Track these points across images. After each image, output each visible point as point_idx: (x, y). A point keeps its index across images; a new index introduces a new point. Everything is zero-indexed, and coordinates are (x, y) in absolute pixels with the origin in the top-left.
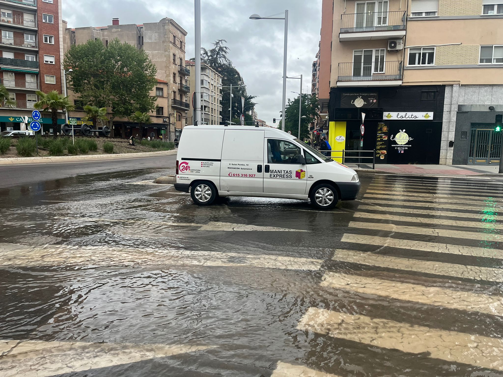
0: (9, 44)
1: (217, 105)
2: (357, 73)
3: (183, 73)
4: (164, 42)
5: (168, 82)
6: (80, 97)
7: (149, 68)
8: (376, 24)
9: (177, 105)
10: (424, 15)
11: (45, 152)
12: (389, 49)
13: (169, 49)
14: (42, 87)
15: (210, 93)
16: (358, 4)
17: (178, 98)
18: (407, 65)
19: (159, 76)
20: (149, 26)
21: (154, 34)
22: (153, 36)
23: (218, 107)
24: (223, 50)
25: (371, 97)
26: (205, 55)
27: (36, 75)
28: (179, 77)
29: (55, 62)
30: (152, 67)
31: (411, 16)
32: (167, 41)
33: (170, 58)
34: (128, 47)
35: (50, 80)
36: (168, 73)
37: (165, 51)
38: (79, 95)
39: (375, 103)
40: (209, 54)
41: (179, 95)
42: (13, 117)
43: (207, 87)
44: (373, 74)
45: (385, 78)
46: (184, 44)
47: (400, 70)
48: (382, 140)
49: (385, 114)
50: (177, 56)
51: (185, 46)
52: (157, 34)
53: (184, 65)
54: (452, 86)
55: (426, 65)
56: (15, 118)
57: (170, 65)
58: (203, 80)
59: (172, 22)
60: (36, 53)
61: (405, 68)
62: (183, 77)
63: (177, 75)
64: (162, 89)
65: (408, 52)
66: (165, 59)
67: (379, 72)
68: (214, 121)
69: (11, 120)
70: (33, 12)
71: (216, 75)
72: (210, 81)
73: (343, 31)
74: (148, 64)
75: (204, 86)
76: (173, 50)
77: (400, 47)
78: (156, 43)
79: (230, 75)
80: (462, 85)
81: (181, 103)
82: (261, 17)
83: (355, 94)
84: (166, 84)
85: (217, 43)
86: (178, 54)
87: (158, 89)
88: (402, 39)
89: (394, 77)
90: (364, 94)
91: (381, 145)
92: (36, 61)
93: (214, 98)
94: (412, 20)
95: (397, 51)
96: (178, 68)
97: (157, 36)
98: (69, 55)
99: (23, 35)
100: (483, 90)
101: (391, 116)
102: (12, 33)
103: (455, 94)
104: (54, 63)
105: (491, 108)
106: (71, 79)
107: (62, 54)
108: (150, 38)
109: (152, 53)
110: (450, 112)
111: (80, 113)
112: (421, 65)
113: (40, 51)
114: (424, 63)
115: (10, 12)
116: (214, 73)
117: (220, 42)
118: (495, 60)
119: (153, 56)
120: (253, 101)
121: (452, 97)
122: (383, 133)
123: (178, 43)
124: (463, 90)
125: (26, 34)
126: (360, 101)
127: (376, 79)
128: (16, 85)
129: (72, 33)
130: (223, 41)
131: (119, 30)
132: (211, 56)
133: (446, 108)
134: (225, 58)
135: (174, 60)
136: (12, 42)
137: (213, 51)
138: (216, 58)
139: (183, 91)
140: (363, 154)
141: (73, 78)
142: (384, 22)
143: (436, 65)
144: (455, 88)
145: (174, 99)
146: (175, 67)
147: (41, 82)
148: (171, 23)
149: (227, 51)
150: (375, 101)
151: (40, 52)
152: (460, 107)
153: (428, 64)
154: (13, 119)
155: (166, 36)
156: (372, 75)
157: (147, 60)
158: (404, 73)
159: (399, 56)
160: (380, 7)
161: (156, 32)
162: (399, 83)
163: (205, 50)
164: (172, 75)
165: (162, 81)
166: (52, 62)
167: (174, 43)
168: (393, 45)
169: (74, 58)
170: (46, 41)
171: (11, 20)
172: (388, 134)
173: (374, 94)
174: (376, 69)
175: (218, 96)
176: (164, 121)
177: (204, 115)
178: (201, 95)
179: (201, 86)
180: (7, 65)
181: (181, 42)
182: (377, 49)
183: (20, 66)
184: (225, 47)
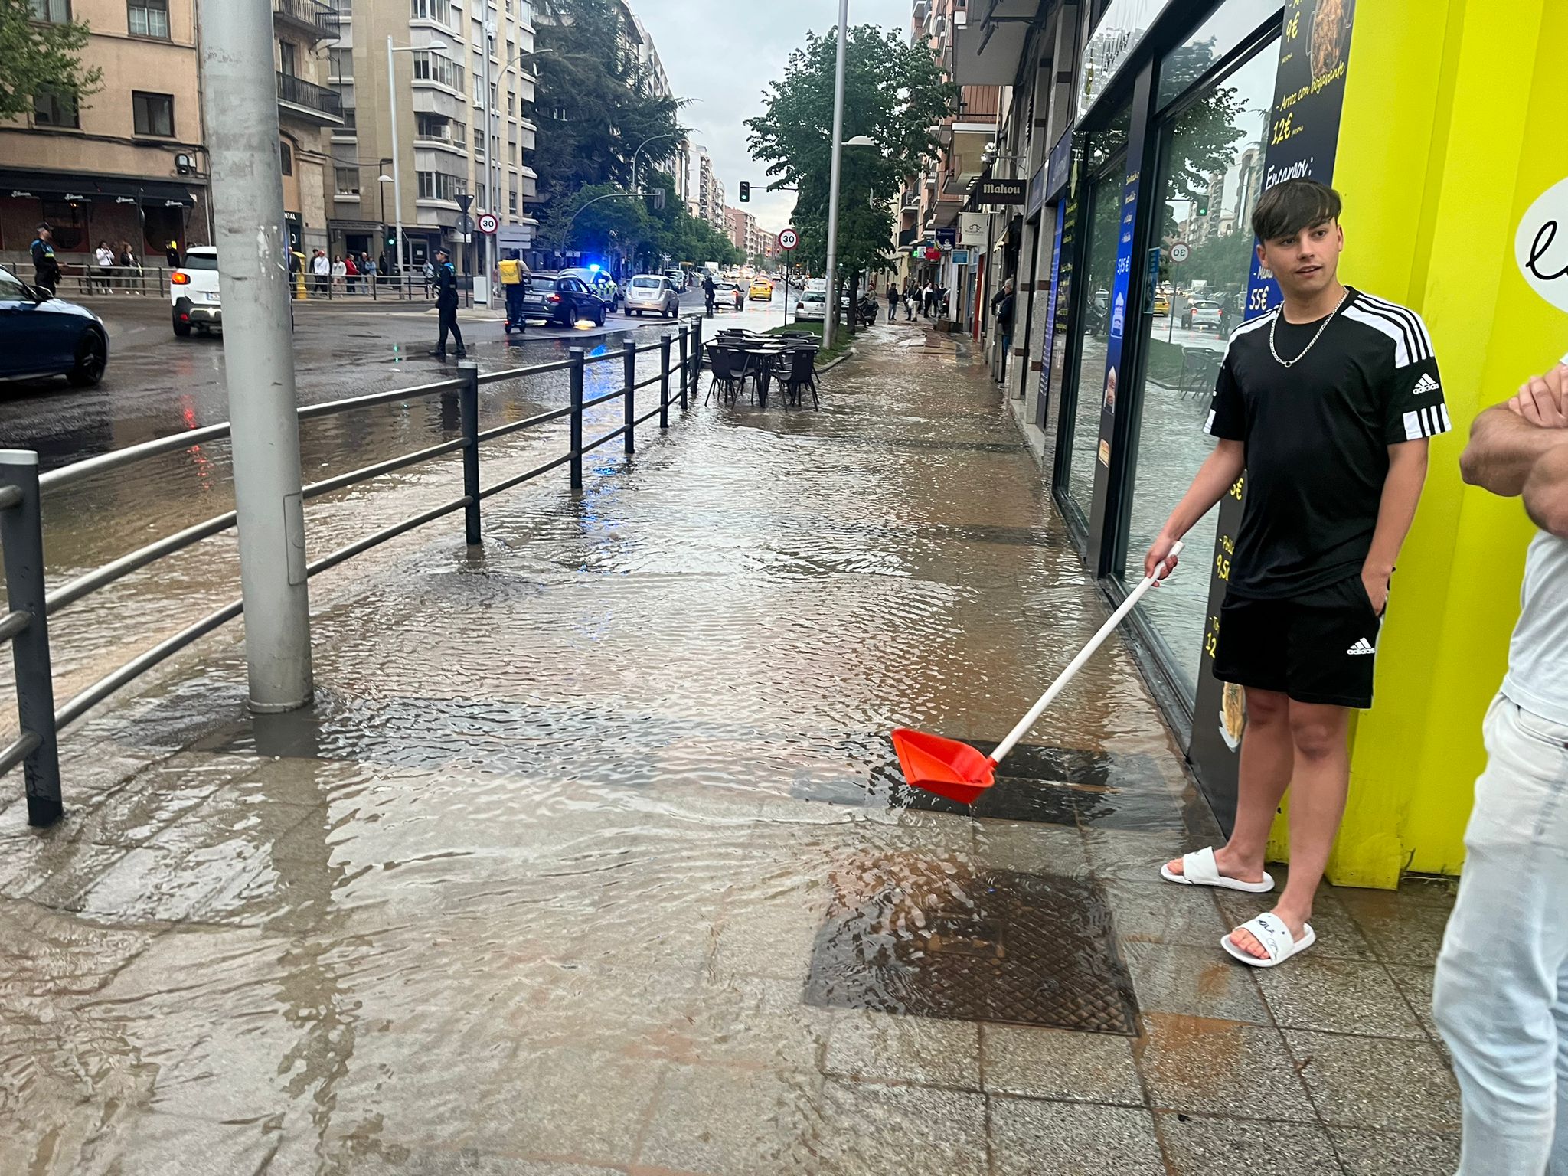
1: (505, 118)
15: (464, 59)
23: (511, 132)
43: (445, 28)
64: (161, 4)
75: (430, 20)
79: (585, 6)
81: (300, 88)
93: (488, 86)
120: (676, 117)
139: (299, 27)
175: (512, 81)
176: (180, 168)
177: (432, 155)
178: (417, 64)
179: (413, 22)
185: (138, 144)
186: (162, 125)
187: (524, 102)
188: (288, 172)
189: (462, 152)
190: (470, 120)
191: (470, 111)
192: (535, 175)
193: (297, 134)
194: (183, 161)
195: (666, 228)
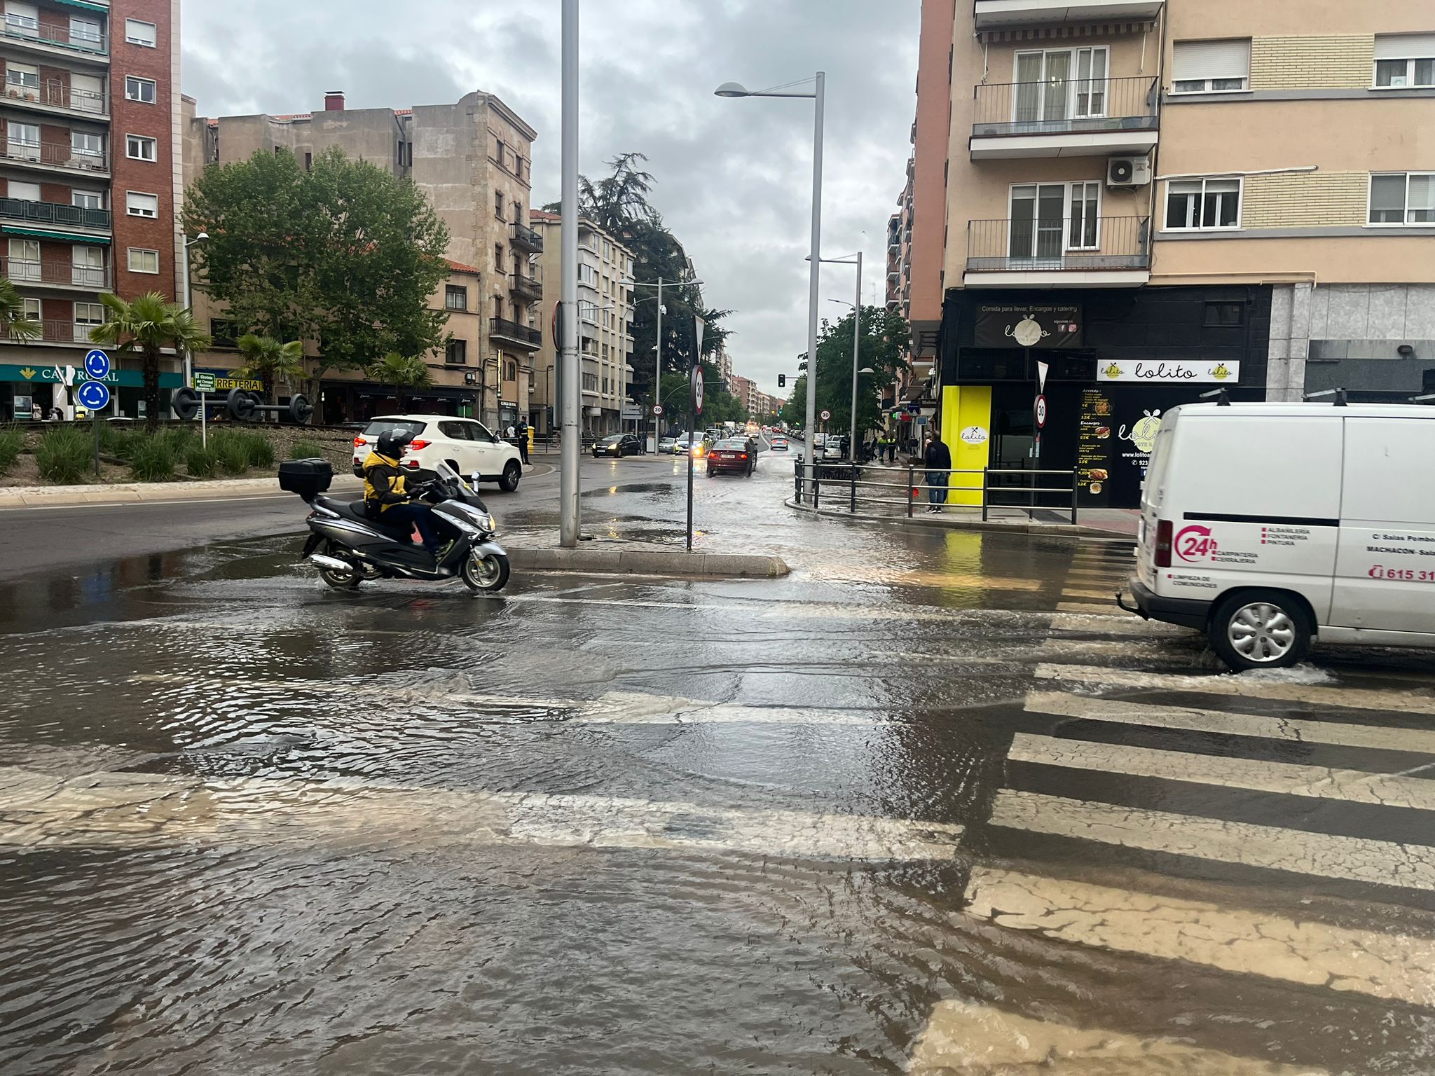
0: (26, 161)
1: (618, 334)
2: (1020, 248)
3: (524, 245)
4: (469, 158)
5: (479, 270)
6: (229, 312)
7: (427, 230)
8: (1072, 112)
9: (506, 335)
10: (1208, 88)
11: (120, 471)
12: (1110, 182)
13: (486, 179)
14: (120, 283)
15: (599, 302)
16: (1020, 57)
17: (508, 315)
18: (1162, 226)
19: (455, 252)
20: (428, 113)
21: (441, 137)
22: (440, 142)
23: (621, 343)
24: (637, 183)
25: (1061, 316)
26: (586, 196)
27: (103, 247)
28: (512, 258)
29: (159, 212)
30: (436, 227)
31: (1173, 91)
32: (479, 154)
33: (486, 203)
34: (369, 173)
35: (141, 263)
36: (480, 246)
37: (474, 182)
38: (226, 304)
39: (1074, 333)
40: (598, 193)
41: (512, 307)
42: (32, 368)
43: (590, 285)
44: (1067, 252)
45: (1102, 265)
46: (527, 165)
47: (1142, 241)
48: (1093, 440)
49: (1103, 364)
50: (508, 198)
51: (529, 169)
52: (450, 137)
53: (526, 222)
54: (1291, 286)
55: (1217, 227)
56: (39, 369)
57: (486, 224)
59: (493, 104)
60: (103, 186)
61: (1156, 237)
62: (524, 257)
63: (507, 249)
64: (463, 291)
65: (1165, 192)
66: (471, 206)
67: (1082, 247)
68: (609, 382)
69: (28, 374)
70: (100, 71)
71: (618, 252)
72: (602, 269)
73: (980, 131)
74: (426, 220)
75: (584, 281)
76: (496, 181)
77: (1141, 177)
78: (447, 160)
79: (656, 251)
80: (1321, 286)
81: (517, 329)
82: (748, 90)
83: (1017, 309)
84: (475, 275)
85: (621, 163)
86: (511, 190)
87: (451, 289)
88: (1146, 154)
89: (1125, 263)
90: (1040, 309)
91: (1091, 453)
92: (104, 211)
93: (610, 316)
94: (1175, 102)
95: (1134, 188)
96: (509, 231)
97: (451, 142)
98: (199, 194)
99: (68, 134)
100: (1380, 299)
101: (1118, 372)
102: (37, 129)
103: (1300, 311)
104: (154, 216)
105: (1405, 350)
106: (201, 260)
107: (178, 189)
108: (432, 148)
109: (435, 189)
110: (1286, 360)
111: (227, 356)
112: (1203, 228)
113: (115, 181)
114: (1209, 221)
115: (32, 70)
116: (611, 247)
117: (629, 160)
118: (1413, 216)
119: (438, 196)
120: (719, 324)
121: (1291, 317)
122: (1098, 419)
123: (509, 162)
124: (1322, 299)
125: (76, 131)
126: (1031, 328)
127: (1074, 266)
128: (45, 276)
129: (209, 132)
130: (636, 158)
131: (345, 124)
132: (602, 198)
133: (1275, 350)
134: (641, 204)
135: (499, 209)
136: (37, 154)
137: (608, 184)
138: (618, 204)
139: (523, 296)
140: (1042, 481)
141: (210, 258)
142: (1097, 108)
143: (1244, 229)
144: (1301, 294)
145: (498, 318)
146: (501, 229)
147: (115, 269)
148: (491, 105)
149: (649, 183)
150: (1072, 328)
151: (117, 184)
152: (1314, 346)
153: (1222, 225)
154: (34, 372)
155: (476, 142)
156: (1063, 254)
157: (423, 209)
158: (1155, 250)
159: (1140, 201)
160: (1084, 66)
161: (447, 132)
162: (1140, 278)
163: (585, 181)
164: (491, 252)
165: (463, 266)
166: (150, 212)
167: (499, 163)
168: (1122, 171)
169: (215, 200)
170: (134, 151)
171: (36, 93)
172: (1112, 423)
173: (1071, 308)
174: (1075, 239)
175: (622, 310)
176: (467, 380)
180: (19, 217)
181: (519, 159)
182: (1078, 183)
183: (58, 222)
184: (643, 174)
185: (447, 368)
186: (459, 359)
187: (628, 322)
188: (512, 378)
189: (597, 359)
190: (600, 338)
191: (601, 332)
192: (632, 370)
193: (519, 357)
194: (469, 377)
195: (712, 401)
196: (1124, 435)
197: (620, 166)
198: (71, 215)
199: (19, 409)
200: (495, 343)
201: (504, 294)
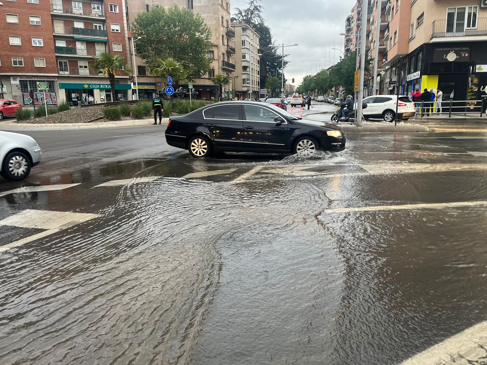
0: (79, 14)
1: (256, 65)
2: (450, 28)
3: (230, 34)
4: (213, 5)
5: (218, 44)
9: (226, 66)
13: (219, 12)
15: (250, 53)
17: (226, 60)
19: (213, 39)
23: (256, 67)
24: (257, 9)
25: (463, 51)
26: (239, 15)
27: (105, 43)
28: (226, 40)
29: (121, 30)
30: (207, 31)
32: (217, 3)
33: (219, 21)
35: (117, 48)
36: (217, 36)
37: (215, 14)
38: (145, 60)
39: (467, 57)
40: (243, 14)
41: (227, 57)
42: (87, 84)
43: (248, 48)
44: (466, 30)
45: (477, 34)
46: (229, 6)
48: (472, 91)
49: (478, 66)
50: (225, 19)
53: (230, 26)
56: (89, 85)
57: (219, 28)
58: (244, 41)
60: (103, 22)
62: (230, 39)
63: (225, 36)
64: (213, 52)
66: (214, 22)
67: (471, 28)
68: (254, 81)
69: (86, 86)
71: (255, 35)
72: (251, 42)
74: (204, 28)
75: (246, 46)
76: (222, 12)
78: (205, 6)
81: (228, 64)
83: (448, 49)
84: (216, 46)
85: (252, 2)
86: (225, 15)
87: (210, 52)
89: (485, 33)
90: (456, 49)
91: (471, 96)
92: (104, 30)
93: (253, 58)
96: (225, 30)
98: (135, 23)
99: (90, 5)
101: (481, 69)
102: (81, 3)
104: (119, 31)
107: (125, 22)
108: (200, 2)
111: (143, 78)
116: (253, 33)
117: (255, 1)
120: (286, 59)
122: (474, 84)
123: (224, 5)
125: (93, 3)
126: (453, 55)
127: (468, 34)
128: (88, 53)
132: (245, 16)
134: (259, 17)
135: (222, 22)
136: (82, 12)
137: (247, 11)
138: (251, 18)
139: (230, 52)
140: (454, 104)
145: (223, 61)
146: (223, 29)
147: (109, 50)
149: (261, 9)
150: (467, 55)
151: (108, 21)
156: (465, 30)
157: (203, 24)
163: (239, 10)
164: (221, 38)
165: (214, 43)
166: (117, 30)
167: (222, 6)
168: (486, 2)
169: (141, 25)
170: (111, 10)
172: (478, 86)
173: (466, 48)
174: (469, 25)
175: (256, 56)
176: (215, 83)
177: (246, 75)
178: (243, 56)
179: (242, 47)
180: (79, 34)
181: (227, 4)
182: (471, 6)
183: (91, 35)
184: (259, 6)
185: (209, 79)
186: (212, 75)
187: (258, 60)
189: (250, 73)
190: (251, 66)
191: (251, 64)
192: (259, 77)
193: (229, 74)
196: (482, 90)
197: (251, 4)
198: (93, 32)
199: (74, 98)
200: (224, 70)
201: (225, 52)
